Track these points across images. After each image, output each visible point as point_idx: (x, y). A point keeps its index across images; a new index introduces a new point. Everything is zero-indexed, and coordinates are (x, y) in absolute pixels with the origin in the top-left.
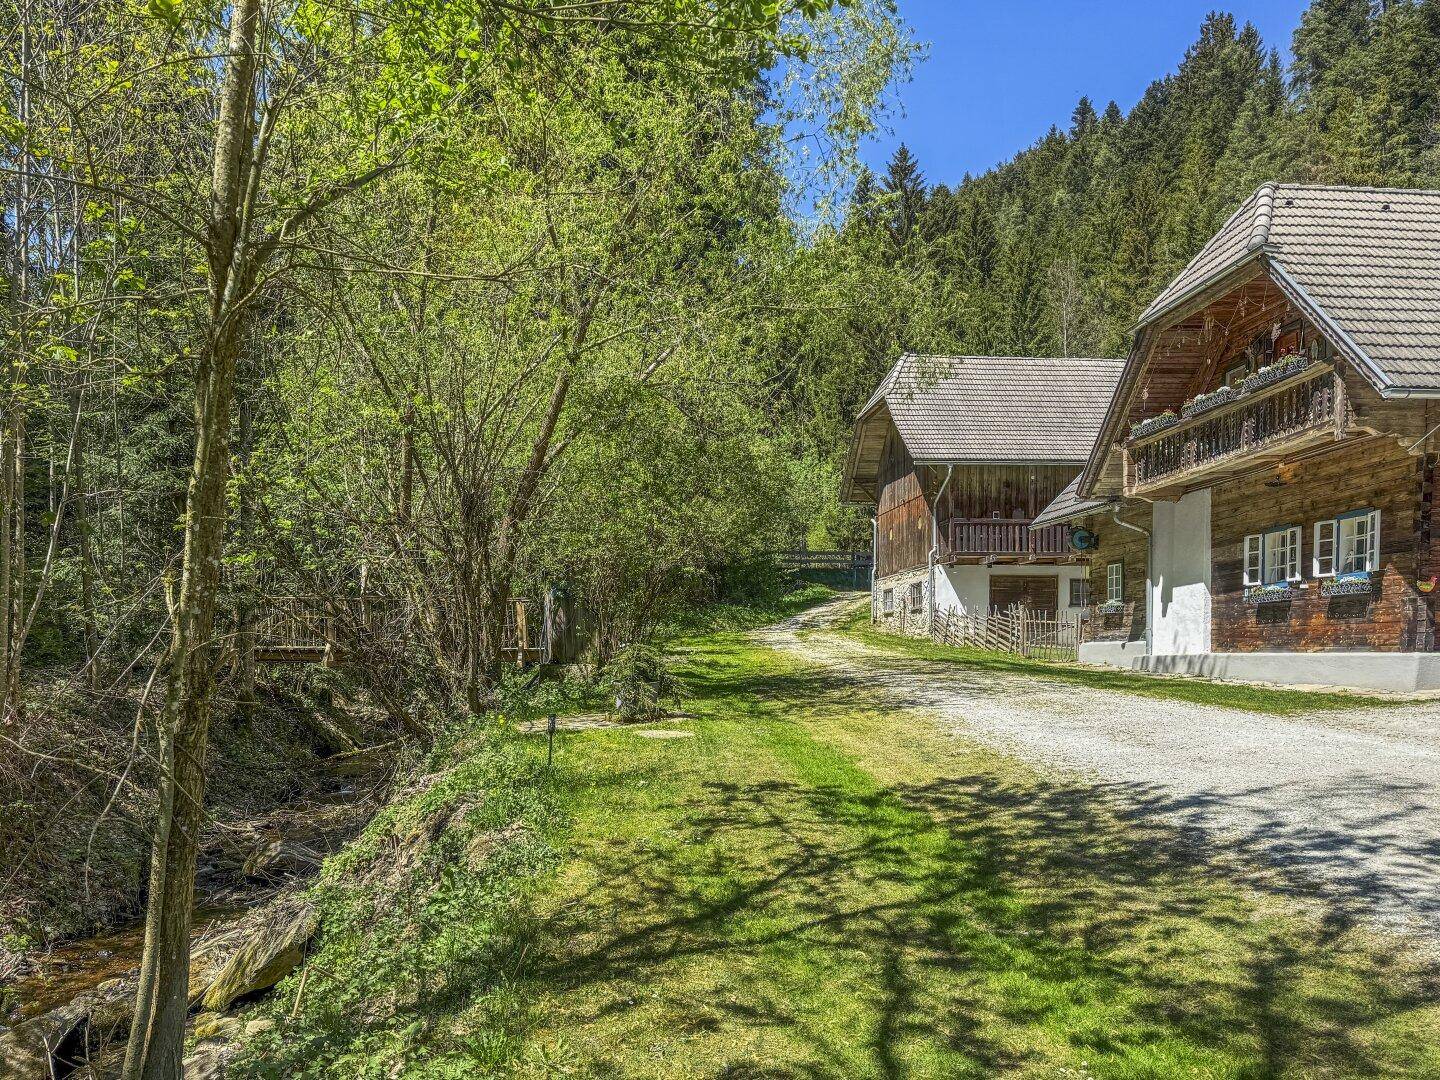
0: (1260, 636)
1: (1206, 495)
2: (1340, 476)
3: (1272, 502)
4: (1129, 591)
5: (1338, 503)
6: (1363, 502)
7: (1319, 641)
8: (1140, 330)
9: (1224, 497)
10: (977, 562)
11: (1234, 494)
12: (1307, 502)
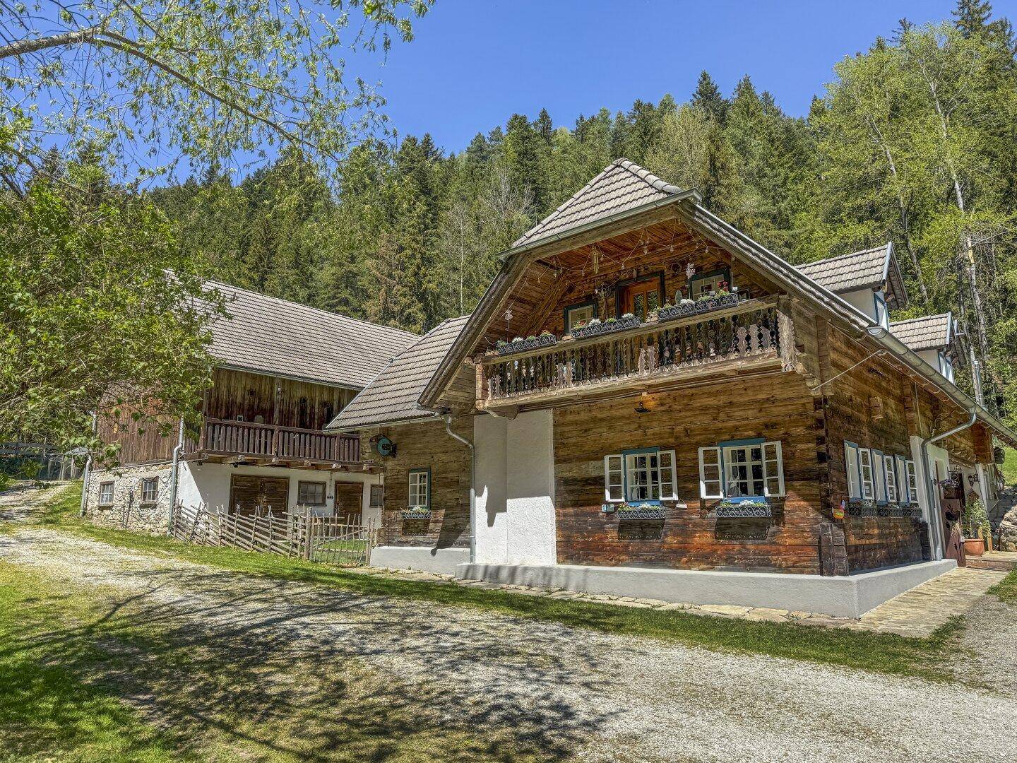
0: (625, 550)
1: (549, 415)
2: (718, 408)
3: (633, 426)
4: (437, 498)
5: (718, 431)
6: (751, 433)
7: (707, 559)
8: (511, 257)
9: (569, 418)
10: (220, 461)
11: (584, 416)
12: (679, 429)
